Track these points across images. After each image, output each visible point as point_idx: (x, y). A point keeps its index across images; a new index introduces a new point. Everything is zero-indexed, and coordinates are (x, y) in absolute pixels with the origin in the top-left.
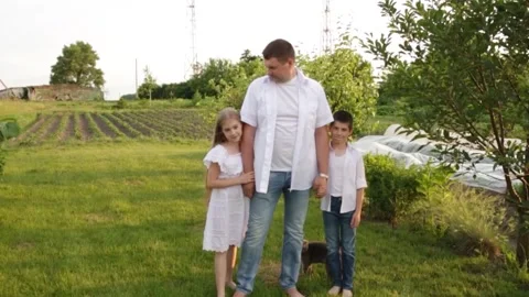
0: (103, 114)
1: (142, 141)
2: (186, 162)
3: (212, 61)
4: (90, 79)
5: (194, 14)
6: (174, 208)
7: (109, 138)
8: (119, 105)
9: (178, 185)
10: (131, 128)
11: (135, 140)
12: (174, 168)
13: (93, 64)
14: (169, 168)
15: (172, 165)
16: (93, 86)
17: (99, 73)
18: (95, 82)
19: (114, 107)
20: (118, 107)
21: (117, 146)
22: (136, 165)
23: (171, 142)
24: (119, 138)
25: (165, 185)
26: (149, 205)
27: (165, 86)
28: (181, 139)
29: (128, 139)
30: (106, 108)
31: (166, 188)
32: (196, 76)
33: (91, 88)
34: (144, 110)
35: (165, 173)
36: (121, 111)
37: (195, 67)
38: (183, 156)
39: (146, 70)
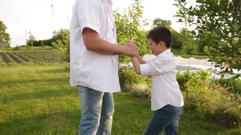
0: (7, 53)
1: (24, 64)
2: (46, 75)
3: (62, 30)
4: (3, 37)
5: (53, 10)
6: (33, 105)
7: (4, 63)
8: (17, 48)
9: (39, 88)
10: (20, 59)
11: (19, 64)
12: (39, 78)
13: (4, 31)
14: (36, 78)
15: (37, 76)
16: (5, 41)
17: (7, 35)
18: (5, 39)
19: (14, 50)
20: (16, 50)
21: (8, 67)
22: (16, 77)
23: (40, 64)
24: (11, 63)
25: (30, 89)
28: (45, 63)
29: (17, 64)
30: (9, 50)
31: (31, 91)
32: (54, 36)
33: (3, 42)
34: (29, 51)
35: (33, 81)
36: (17, 52)
37: (54, 33)
38: (44, 71)
39: (30, 33)
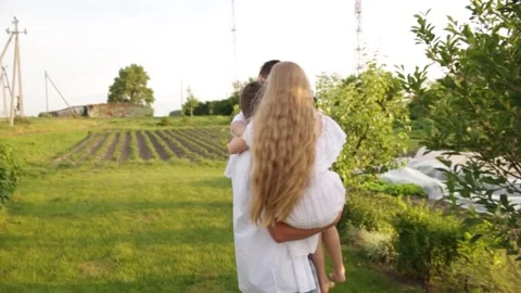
0: (147, 132)
1: (173, 164)
2: (208, 191)
4: (143, 97)
6: (178, 256)
7: (141, 160)
8: (163, 122)
9: (193, 222)
10: (167, 149)
11: (165, 163)
12: (194, 199)
13: (144, 83)
14: (189, 198)
15: (192, 195)
16: (145, 103)
17: (150, 92)
18: (147, 100)
19: (158, 124)
20: (162, 125)
22: (157, 194)
23: (200, 165)
24: (152, 160)
25: (177, 222)
26: (153, 251)
27: (208, 103)
28: (210, 162)
29: (161, 161)
30: (149, 125)
31: (179, 227)
33: (142, 106)
34: (185, 128)
35: (183, 205)
36: (162, 129)
37: (236, 85)
38: (207, 183)
39: (189, 91)
